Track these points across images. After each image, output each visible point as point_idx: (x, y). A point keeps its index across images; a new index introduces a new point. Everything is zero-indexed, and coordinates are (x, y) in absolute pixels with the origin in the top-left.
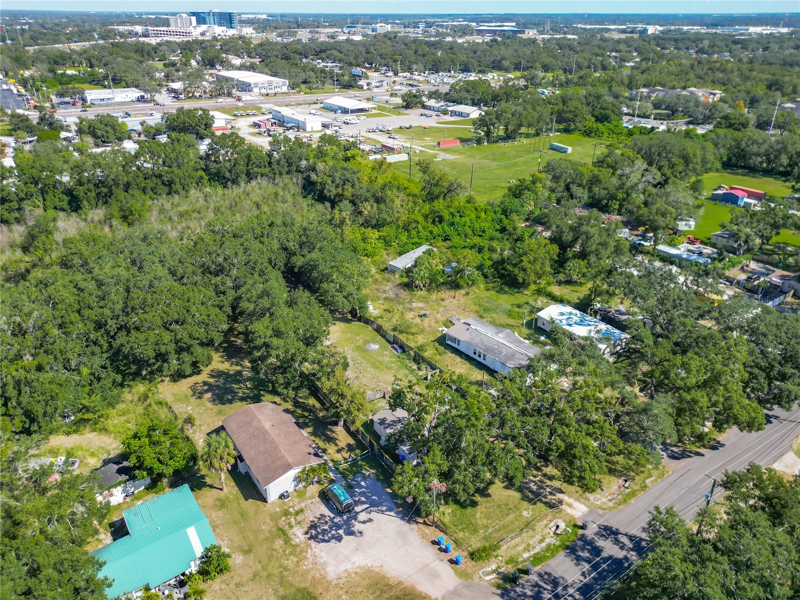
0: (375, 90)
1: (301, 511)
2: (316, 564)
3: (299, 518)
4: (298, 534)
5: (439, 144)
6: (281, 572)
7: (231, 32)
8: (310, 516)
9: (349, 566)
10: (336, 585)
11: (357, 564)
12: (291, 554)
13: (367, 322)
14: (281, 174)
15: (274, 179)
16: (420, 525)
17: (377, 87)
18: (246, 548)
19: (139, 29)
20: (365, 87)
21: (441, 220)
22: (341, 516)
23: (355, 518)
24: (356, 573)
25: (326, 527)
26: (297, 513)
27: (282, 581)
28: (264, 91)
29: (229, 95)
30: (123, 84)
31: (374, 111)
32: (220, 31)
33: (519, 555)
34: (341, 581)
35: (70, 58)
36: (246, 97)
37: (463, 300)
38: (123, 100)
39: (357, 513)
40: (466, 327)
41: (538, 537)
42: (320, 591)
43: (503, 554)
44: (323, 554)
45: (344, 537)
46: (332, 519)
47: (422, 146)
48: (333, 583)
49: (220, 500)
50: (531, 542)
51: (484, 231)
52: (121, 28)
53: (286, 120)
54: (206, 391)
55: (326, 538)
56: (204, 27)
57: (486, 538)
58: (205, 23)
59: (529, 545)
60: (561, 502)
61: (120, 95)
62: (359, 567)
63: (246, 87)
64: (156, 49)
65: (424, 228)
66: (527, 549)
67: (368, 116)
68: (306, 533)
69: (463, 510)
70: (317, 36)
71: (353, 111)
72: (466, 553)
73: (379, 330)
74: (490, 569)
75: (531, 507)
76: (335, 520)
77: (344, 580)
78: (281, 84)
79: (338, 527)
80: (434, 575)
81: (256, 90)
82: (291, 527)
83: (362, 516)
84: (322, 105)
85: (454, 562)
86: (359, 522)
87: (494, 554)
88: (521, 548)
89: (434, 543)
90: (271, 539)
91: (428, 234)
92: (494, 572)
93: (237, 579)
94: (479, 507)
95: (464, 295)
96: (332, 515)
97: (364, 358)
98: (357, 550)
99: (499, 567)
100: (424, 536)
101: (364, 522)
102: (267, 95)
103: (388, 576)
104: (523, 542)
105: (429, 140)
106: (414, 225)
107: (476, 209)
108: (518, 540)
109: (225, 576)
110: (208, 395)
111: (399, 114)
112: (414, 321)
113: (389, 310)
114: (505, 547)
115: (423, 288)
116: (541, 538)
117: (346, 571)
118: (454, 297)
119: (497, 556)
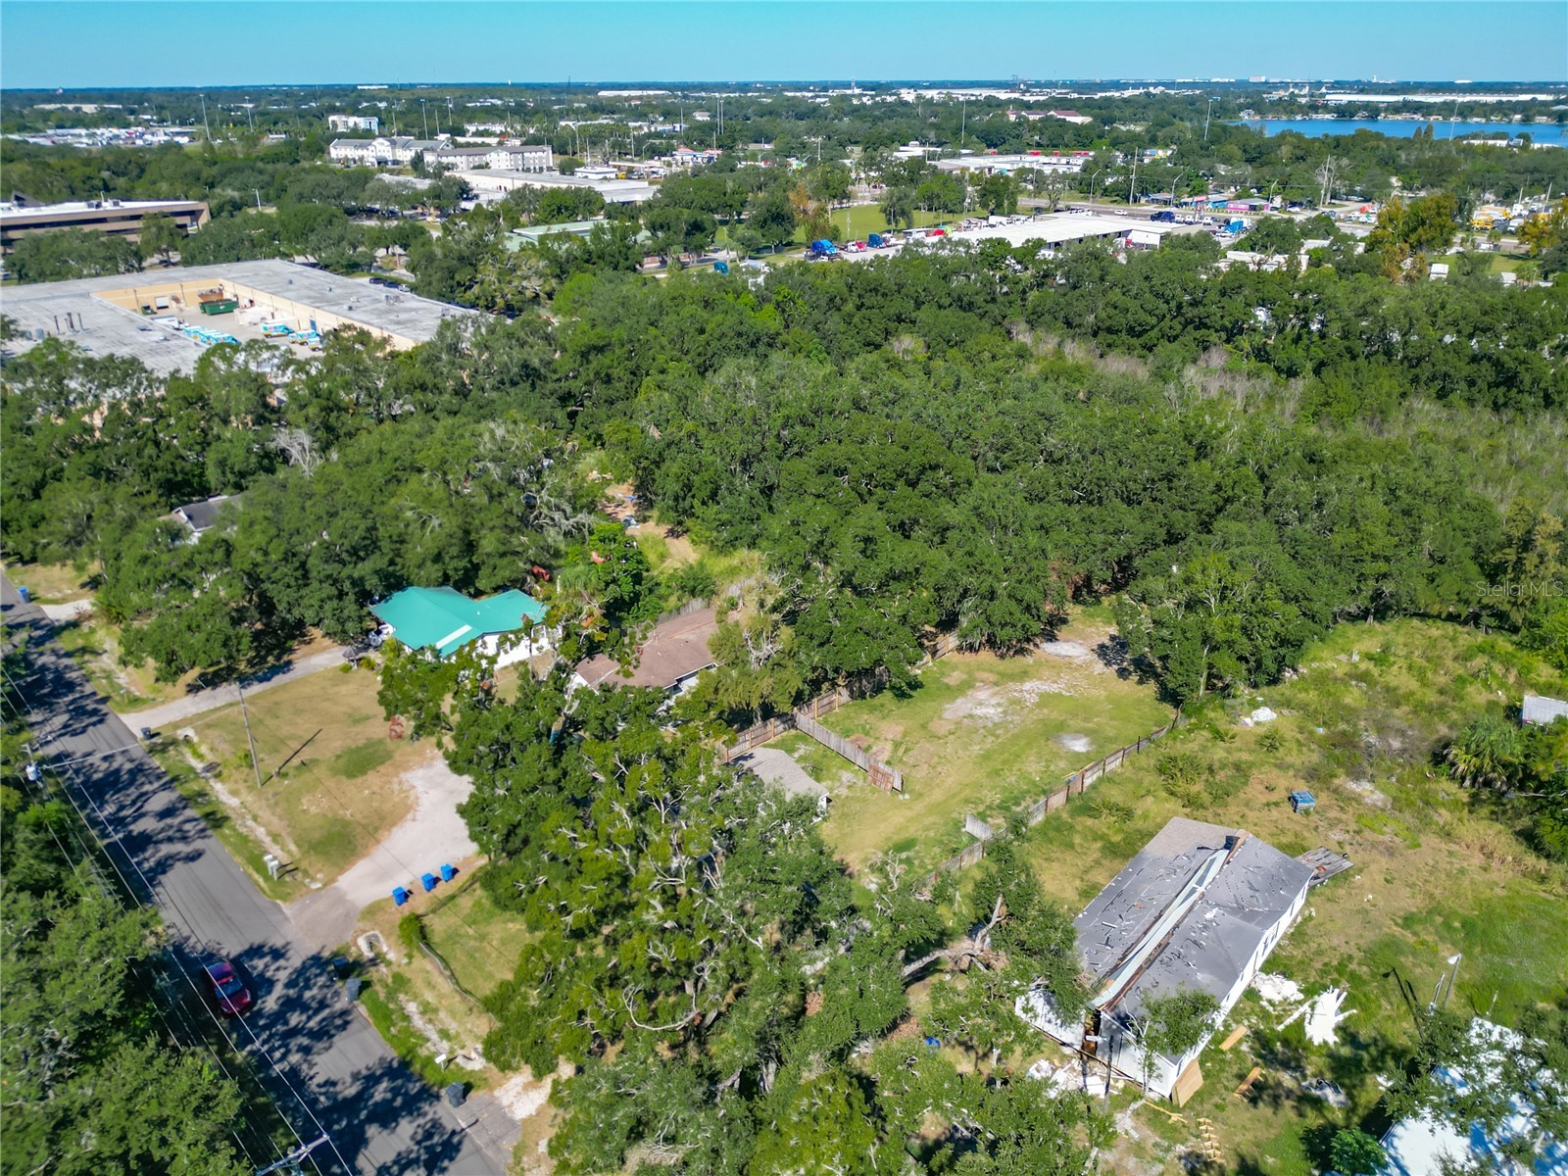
2: (432, 759)
9: (420, 789)
10: (388, 782)
13: (1177, 716)
24: (407, 797)
33: (416, 996)
34: (396, 787)
40: (1217, 844)
41: (453, 1027)
42: (383, 770)
43: (413, 965)
48: (393, 779)
50: (442, 1015)
59: (436, 1011)
62: (416, 797)
66: (425, 1010)
73: (1148, 738)
74: (385, 949)
80: (381, 876)
85: (405, 896)
87: (414, 952)
88: (429, 997)
92: (378, 954)
97: (1016, 736)
99: (389, 964)
103: (394, 829)
104: (441, 996)
108: (446, 988)
112: (1254, 791)
113: (1267, 742)
114: (429, 967)
115: (1467, 783)
116: (452, 1032)
117: (413, 787)
118: (1490, 856)
119: (411, 957)
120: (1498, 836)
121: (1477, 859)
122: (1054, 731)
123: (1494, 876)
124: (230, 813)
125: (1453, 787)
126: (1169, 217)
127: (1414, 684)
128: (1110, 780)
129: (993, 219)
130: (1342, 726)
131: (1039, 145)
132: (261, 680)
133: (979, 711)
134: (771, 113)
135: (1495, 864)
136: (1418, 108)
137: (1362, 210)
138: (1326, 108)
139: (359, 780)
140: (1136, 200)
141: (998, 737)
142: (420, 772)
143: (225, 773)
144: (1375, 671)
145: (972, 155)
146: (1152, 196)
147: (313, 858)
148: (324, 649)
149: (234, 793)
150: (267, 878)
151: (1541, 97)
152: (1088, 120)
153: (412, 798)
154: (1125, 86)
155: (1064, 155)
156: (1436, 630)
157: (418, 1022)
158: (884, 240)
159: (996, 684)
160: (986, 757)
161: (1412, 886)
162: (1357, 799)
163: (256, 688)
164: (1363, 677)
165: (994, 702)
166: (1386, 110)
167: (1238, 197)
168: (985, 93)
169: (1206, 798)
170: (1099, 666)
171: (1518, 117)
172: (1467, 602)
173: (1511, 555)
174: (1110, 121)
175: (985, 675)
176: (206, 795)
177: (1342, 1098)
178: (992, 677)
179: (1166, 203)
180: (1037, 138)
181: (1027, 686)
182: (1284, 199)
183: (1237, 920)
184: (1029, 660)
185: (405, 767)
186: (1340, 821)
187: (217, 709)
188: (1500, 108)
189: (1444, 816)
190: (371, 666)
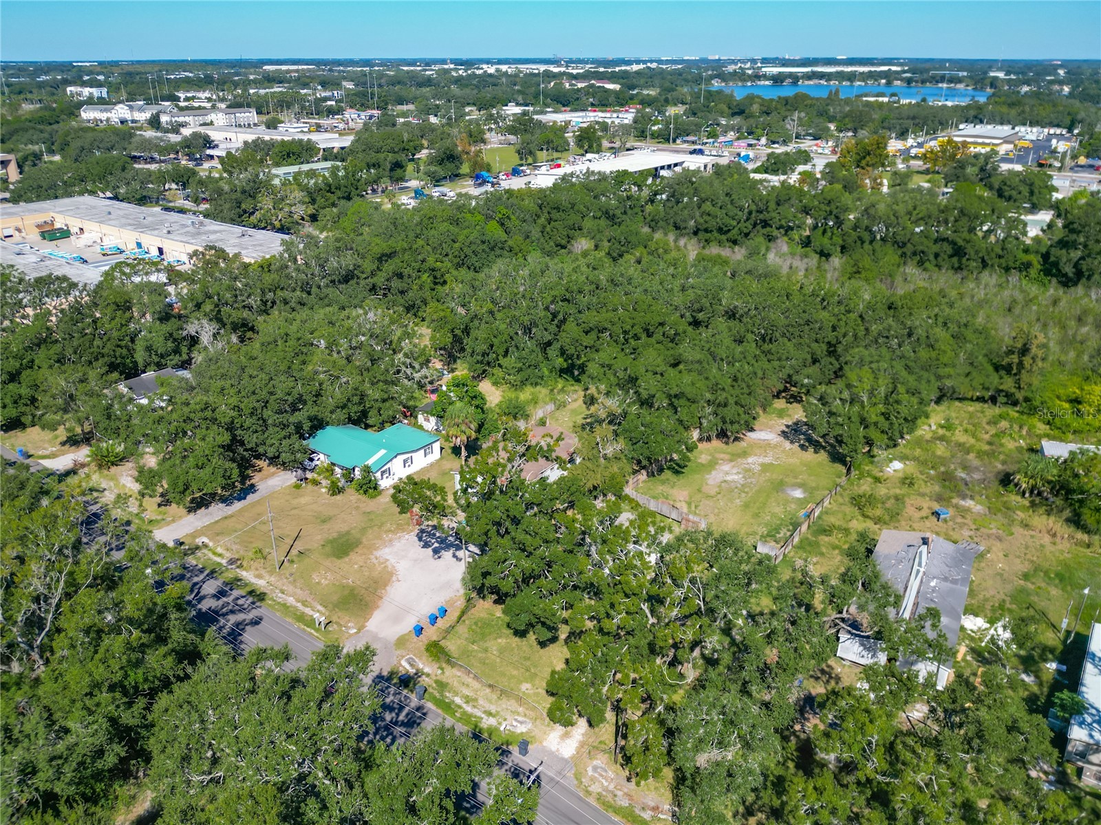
2: (391, 541)
6: (376, 525)
9: (392, 560)
10: (368, 559)
11: (397, 565)
12: (397, 524)
16: (465, 596)
22: (456, 540)
23: (458, 549)
24: (385, 567)
25: (438, 535)
27: (366, 528)
33: (455, 692)
34: (374, 561)
39: (465, 549)
40: (918, 542)
41: (493, 709)
42: (360, 551)
43: (447, 674)
44: (404, 542)
45: (430, 549)
48: (370, 556)
49: (449, 471)
50: (481, 702)
55: (424, 539)
57: (465, 652)
59: (476, 700)
60: (570, 724)
62: (394, 567)
66: (468, 700)
69: (504, 627)
72: (435, 638)
74: (421, 666)
75: (542, 692)
76: (450, 538)
77: (376, 562)
79: (442, 542)
80: (396, 619)
83: (462, 553)
85: (419, 630)
86: (454, 553)
87: (444, 665)
88: (466, 692)
89: (443, 611)
92: (421, 671)
94: (516, 639)
98: (416, 560)
99: (429, 675)
100: (451, 602)
101: (454, 556)
103: (388, 588)
104: (476, 691)
108: (476, 685)
109: (364, 498)
112: (910, 510)
113: (908, 481)
114: (459, 674)
115: (1027, 495)
116: (493, 712)
117: (387, 560)
118: (1054, 535)
119: (442, 669)
120: (1056, 523)
121: (1047, 539)
122: (779, 486)
123: (1060, 547)
124: (263, 590)
125: (1019, 498)
126: (701, 152)
127: (972, 441)
128: (827, 513)
129: (589, 156)
130: (942, 469)
131: (592, 105)
132: (239, 499)
133: (729, 478)
134: (399, 83)
135: (1058, 540)
136: (822, 76)
137: (817, 145)
138: (765, 77)
139: (347, 559)
140: (674, 141)
141: (747, 493)
142: (387, 550)
143: (245, 564)
144: (948, 434)
145: (553, 112)
146: (685, 139)
147: (340, 614)
148: (273, 474)
149: (259, 577)
150: (317, 630)
151: (894, 68)
152: (617, 87)
153: (390, 567)
154: (629, 63)
155: (614, 111)
156: (972, 407)
157: (468, 709)
158: (523, 171)
159: (731, 461)
160: (746, 506)
161: (1019, 557)
162: (968, 510)
163: (238, 505)
164: (942, 438)
165: (735, 471)
166: (803, 77)
167: (738, 139)
168: (542, 68)
169: (887, 518)
170: (787, 445)
171: (883, 81)
172: (988, 389)
173: (1015, 359)
174: (633, 88)
175: (722, 456)
176: (240, 580)
177: (1032, 678)
178: (727, 457)
179: (694, 143)
180: (591, 100)
181: (750, 460)
182: (767, 139)
183: (948, 585)
184: (743, 444)
185: (372, 548)
186: (965, 524)
187: (217, 522)
188: (871, 75)
189: (1020, 515)
190: (316, 483)
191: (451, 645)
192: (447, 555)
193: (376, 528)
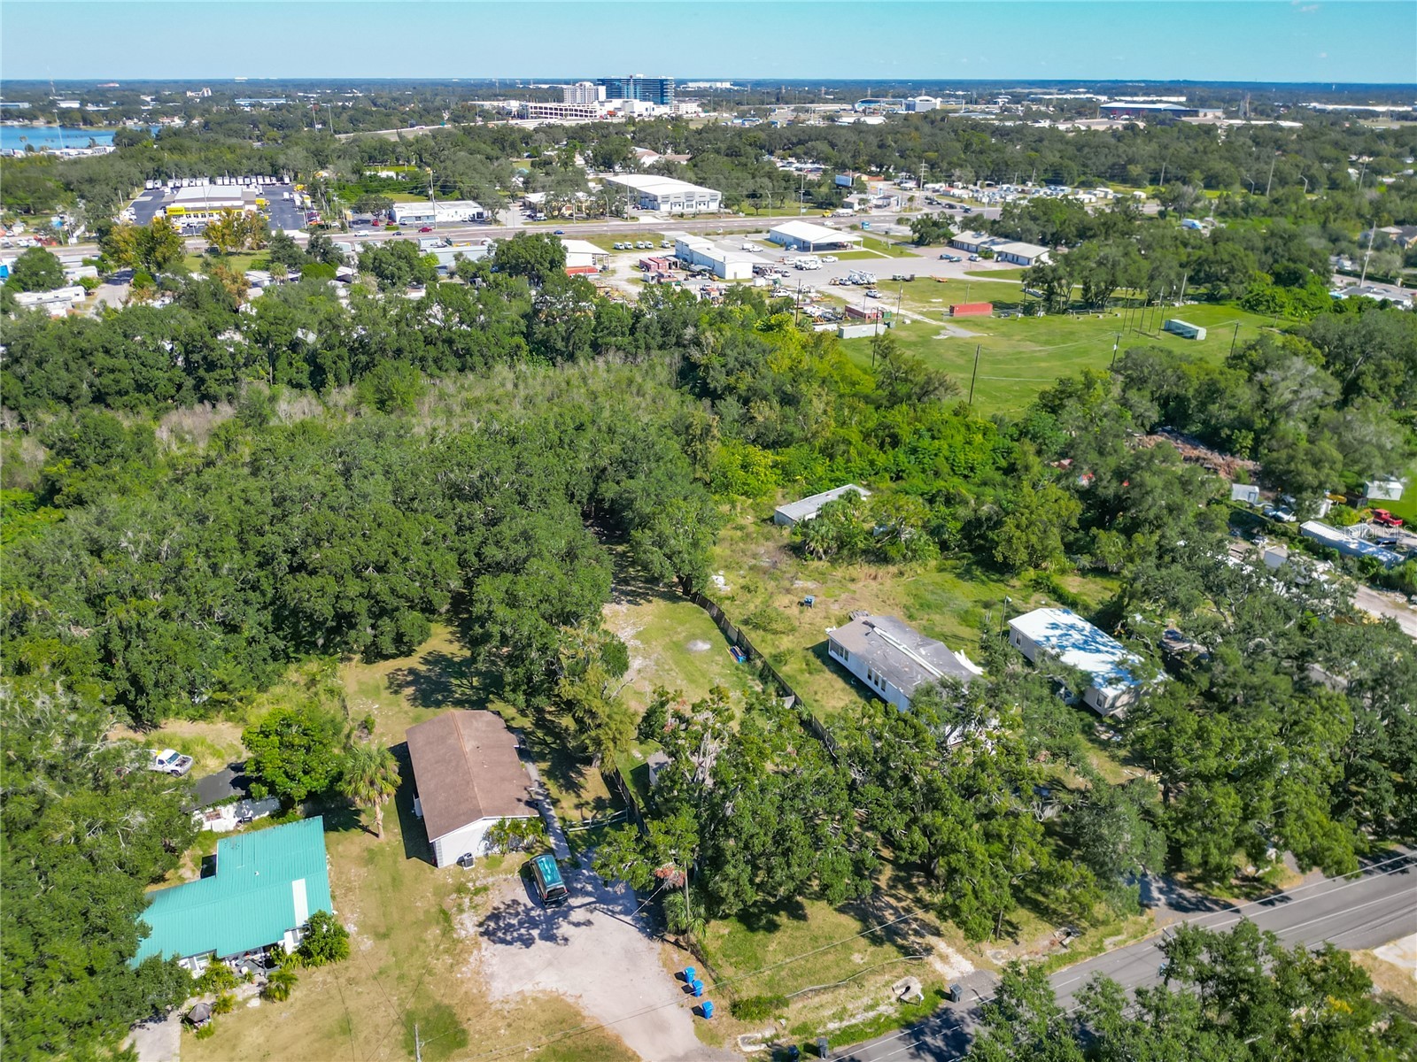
0: (874, 212)
1: (485, 889)
2: (478, 973)
3: (478, 899)
4: (468, 925)
5: (952, 310)
6: (422, 975)
7: (662, 110)
8: (495, 900)
9: (528, 987)
10: (497, 1012)
11: (541, 987)
12: (446, 951)
13: (704, 603)
14: (648, 348)
15: (635, 356)
16: (668, 946)
17: (878, 207)
18: (382, 930)
19: (514, 105)
20: (857, 207)
21: (895, 441)
22: (544, 909)
23: (565, 916)
24: (535, 1000)
25: (514, 922)
26: (477, 892)
27: (418, 989)
28: (677, 210)
29: (618, 214)
30: (457, 194)
31: (857, 248)
32: (642, 108)
33: (821, 1022)
34: (506, 1007)
35: (393, 152)
36: (646, 219)
37: (889, 583)
38: (450, 219)
39: (572, 908)
40: (867, 629)
41: (866, 1000)
42: (469, 1015)
43: (791, 1016)
44: (495, 961)
45: (538, 941)
46: (527, 911)
47: (921, 313)
48: (493, 1007)
49: (370, 850)
50: (850, 1007)
51: (972, 469)
52: (487, 104)
53: (695, 258)
54: (409, 684)
55: (509, 938)
56: (617, 103)
57: (770, 984)
58: (619, 96)
59: (844, 1009)
60: (929, 950)
61: (445, 212)
62: (544, 991)
63: (647, 202)
64: (527, 137)
65: (860, 454)
66: (839, 1016)
67: (841, 257)
68: (481, 925)
69: (750, 934)
70: (802, 116)
71: (818, 247)
72: (726, 1003)
73: (719, 619)
74: (759, 1036)
75: (872, 948)
76: (533, 913)
77: (513, 1006)
78: (708, 198)
79: (533, 923)
80: (660, 1027)
81: (665, 208)
82: (461, 911)
83: (577, 915)
84: (768, 236)
85: (700, 1012)
86: (569, 923)
87: (777, 1012)
88: (827, 1013)
89: (681, 976)
90: (425, 925)
91: (865, 465)
92: (764, 1041)
93: (352, 973)
94: (778, 934)
95: (894, 576)
96: (530, 905)
97: (677, 663)
98: (550, 964)
99: (777, 1036)
100: (666, 963)
101: (577, 925)
102: (682, 216)
103: (585, 1013)
104: (835, 1002)
105: (939, 304)
106: (843, 447)
107: (968, 428)
108: (827, 997)
109: (338, 964)
110: (410, 690)
111: (901, 254)
113: (746, 589)
114: (800, 1005)
116: (870, 1002)
117: (521, 992)
118: (875, 578)
119: (780, 1017)
120: (862, 570)
121: (873, 584)
122: (681, 648)
123: (886, 585)
125: (820, 563)
130: (745, 566)
135: (881, 580)
142: (497, 985)
153: (540, 995)
161: (885, 606)
162: (810, 589)
173: (698, 445)
189: (838, 575)
190: (222, 1006)
191: (749, 991)
192: (564, 929)
193: (427, 978)
